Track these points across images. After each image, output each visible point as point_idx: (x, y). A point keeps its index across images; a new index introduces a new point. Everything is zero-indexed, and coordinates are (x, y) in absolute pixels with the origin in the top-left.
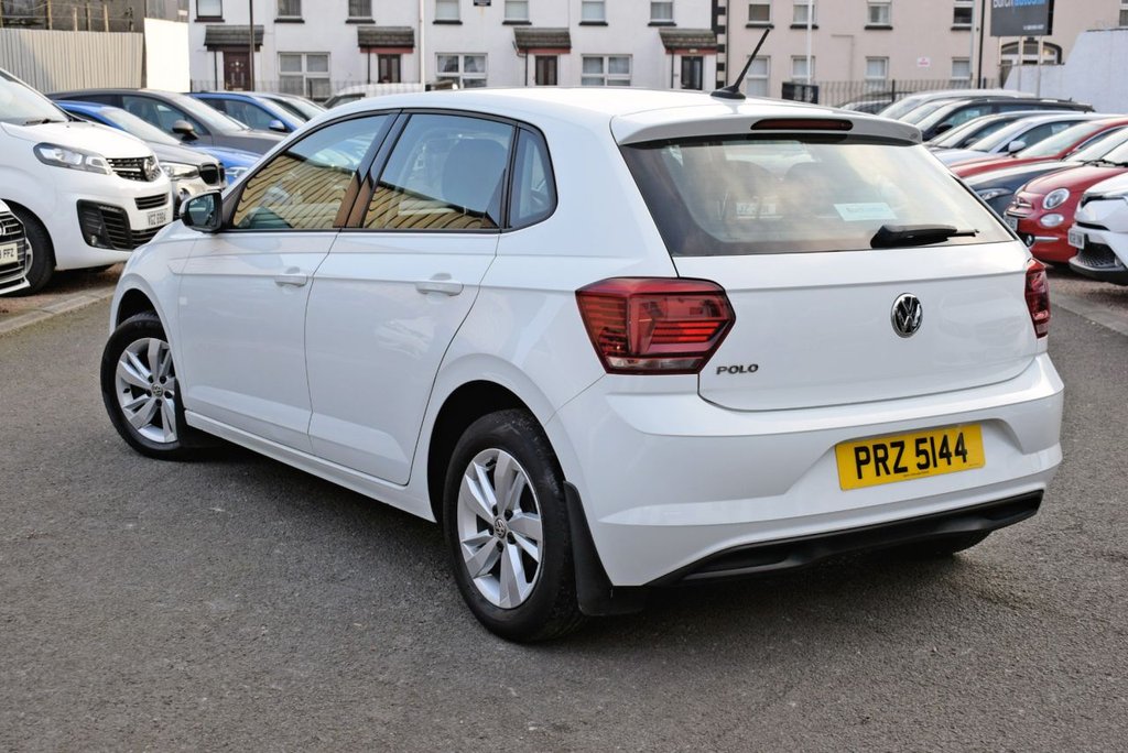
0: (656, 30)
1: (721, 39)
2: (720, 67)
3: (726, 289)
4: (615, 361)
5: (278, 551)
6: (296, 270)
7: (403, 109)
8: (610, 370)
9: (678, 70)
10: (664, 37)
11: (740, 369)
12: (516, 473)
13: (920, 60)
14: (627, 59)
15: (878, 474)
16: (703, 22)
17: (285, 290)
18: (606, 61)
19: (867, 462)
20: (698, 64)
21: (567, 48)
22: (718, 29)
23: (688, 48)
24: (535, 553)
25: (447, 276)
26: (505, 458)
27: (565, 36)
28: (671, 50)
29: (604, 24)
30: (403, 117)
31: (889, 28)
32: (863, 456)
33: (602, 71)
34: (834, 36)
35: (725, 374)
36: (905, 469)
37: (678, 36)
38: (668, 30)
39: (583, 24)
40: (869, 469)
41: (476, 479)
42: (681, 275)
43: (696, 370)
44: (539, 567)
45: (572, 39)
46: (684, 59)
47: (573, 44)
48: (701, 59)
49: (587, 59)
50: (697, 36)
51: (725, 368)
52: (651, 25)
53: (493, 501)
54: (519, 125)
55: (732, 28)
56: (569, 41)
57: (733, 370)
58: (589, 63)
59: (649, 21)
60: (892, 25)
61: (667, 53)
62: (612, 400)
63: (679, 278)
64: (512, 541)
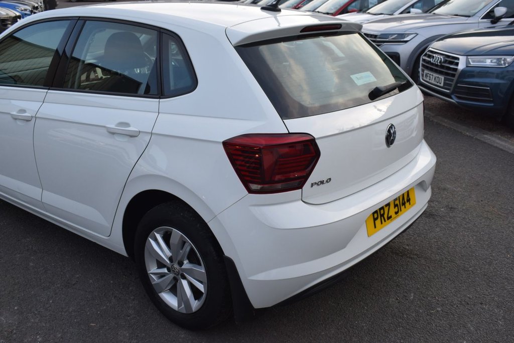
3: (316, 137)
4: (254, 187)
5: (31, 264)
6: (24, 111)
7: (80, 17)
8: (250, 191)
11: (322, 182)
12: (184, 243)
15: (382, 223)
17: (18, 122)
19: (377, 218)
24: (201, 287)
25: (127, 125)
26: (177, 234)
30: (80, 23)
32: (376, 216)
35: (315, 186)
36: (391, 217)
40: (378, 222)
41: (156, 240)
42: (290, 132)
43: (300, 186)
44: (204, 295)
51: (316, 183)
53: (169, 254)
54: (162, 30)
57: (319, 183)
62: (252, 208)
63: (289, 133)
64: (184, 278)
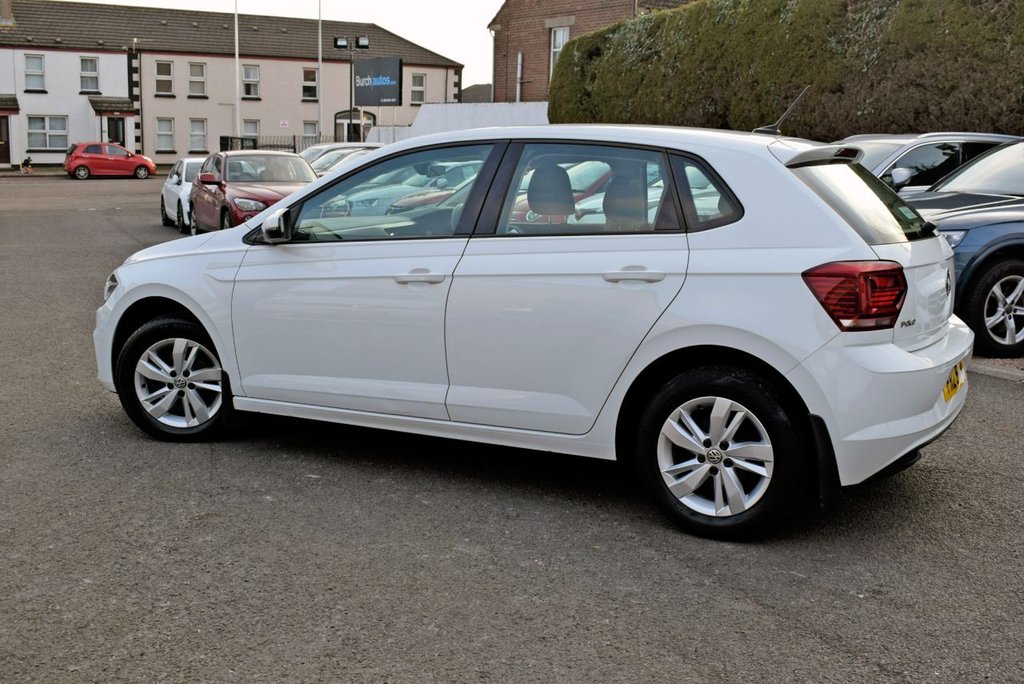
0: (85, 97)
1: (136, 105)
2: (137, 126)
4: (846, 323)
7: (510, 140)
8: (844, 329)
9: (105, 127)
10: (93, 103)
12: (735, 411)
13: (281, 122)
14: (64, 119)
16: (122, 92)
17: (411, 288)
18: (47, 120)
20: (121, 123)
21: (16, 110)
22: (134, 98)
23: (112, 112)
24: (762, 471)
25: (641, 268)
27: (14, 100)
28: (99, 112)
29: (44, 92)
31: (259, 99)
33: (44, 128)
34: (220, 104)
35: (905, 327)
37: (104, 102)
38: (95, 98)
39: (27, 91)
42: (880, 258)
43: (892, 324)
44: (768, 481)
45: (19, 102)
46: (109, 119)
47: (20, 106)
48: (123, 120)
49: (32, 119)
50: (118, 103)
51: (905, 323)
52: (81, 93)
55: (145, 97)
56: (17, 105)
57: (908, 323)
58: (33, 121)
59: (80, 90)
60: (261, 97)
61: (96, 115)
62: (845, 350)
63: (879, 260)
64: (730, 464)
